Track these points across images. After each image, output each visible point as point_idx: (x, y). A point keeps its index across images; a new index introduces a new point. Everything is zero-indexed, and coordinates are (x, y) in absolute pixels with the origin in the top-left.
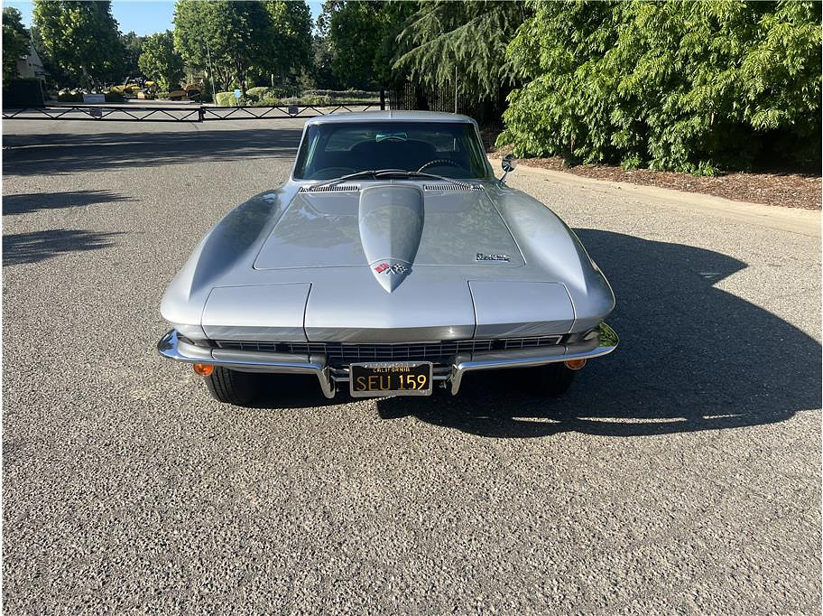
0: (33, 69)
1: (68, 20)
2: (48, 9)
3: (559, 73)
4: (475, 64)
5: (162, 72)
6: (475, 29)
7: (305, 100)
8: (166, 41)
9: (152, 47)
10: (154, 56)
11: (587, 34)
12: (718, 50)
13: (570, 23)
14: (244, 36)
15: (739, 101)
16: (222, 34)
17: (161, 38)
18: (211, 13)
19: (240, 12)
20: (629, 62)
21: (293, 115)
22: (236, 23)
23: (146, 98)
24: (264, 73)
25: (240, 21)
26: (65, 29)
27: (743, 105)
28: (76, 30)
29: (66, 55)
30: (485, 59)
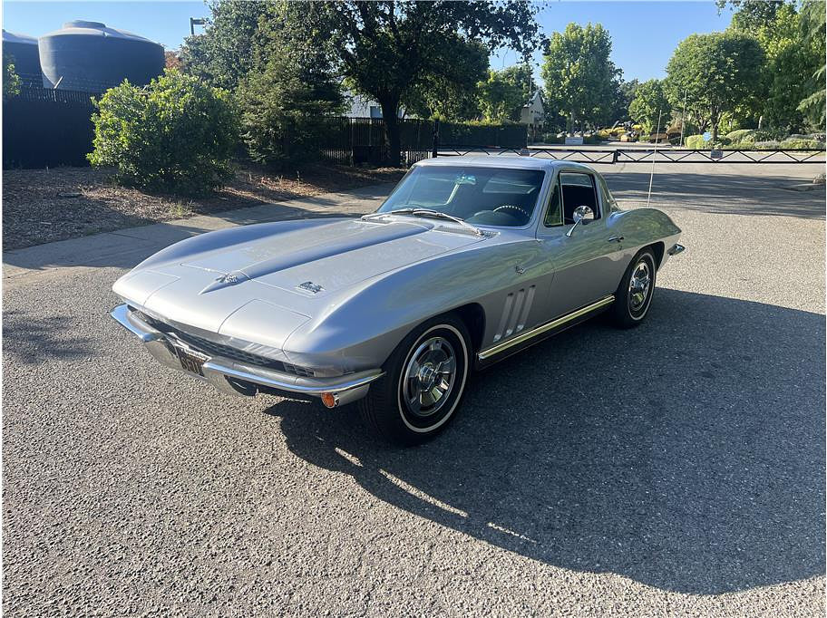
0: (534, 115)
1: (568, 73)
2: (555, 64)
5: (649, 116)
7: (786, 144)
8: (657, 87)
9: (645, 93)
10: (645, 101)
14: (727, 78)
16: (702, 77)
17: (655, 84)
18: (696, 56)
19: (728, 54)
21: (716, 160)
22: (721, 64)
23: (628, 141)
24: (752, 115)
25: (726, 62)
26: (564, 80)
28: (573, 82)
29: (560, 104)
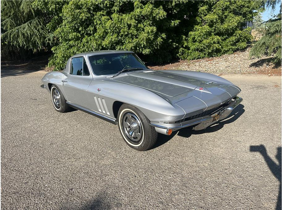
3: (76, 41)
4: (34, 38)
6: (31, 25)
11: (85, 28)
12: (131, 34)
13: (79, 25)
15: (139, 47)
20: (103, 37)
27: (140, 48)
30: (38, 36)
